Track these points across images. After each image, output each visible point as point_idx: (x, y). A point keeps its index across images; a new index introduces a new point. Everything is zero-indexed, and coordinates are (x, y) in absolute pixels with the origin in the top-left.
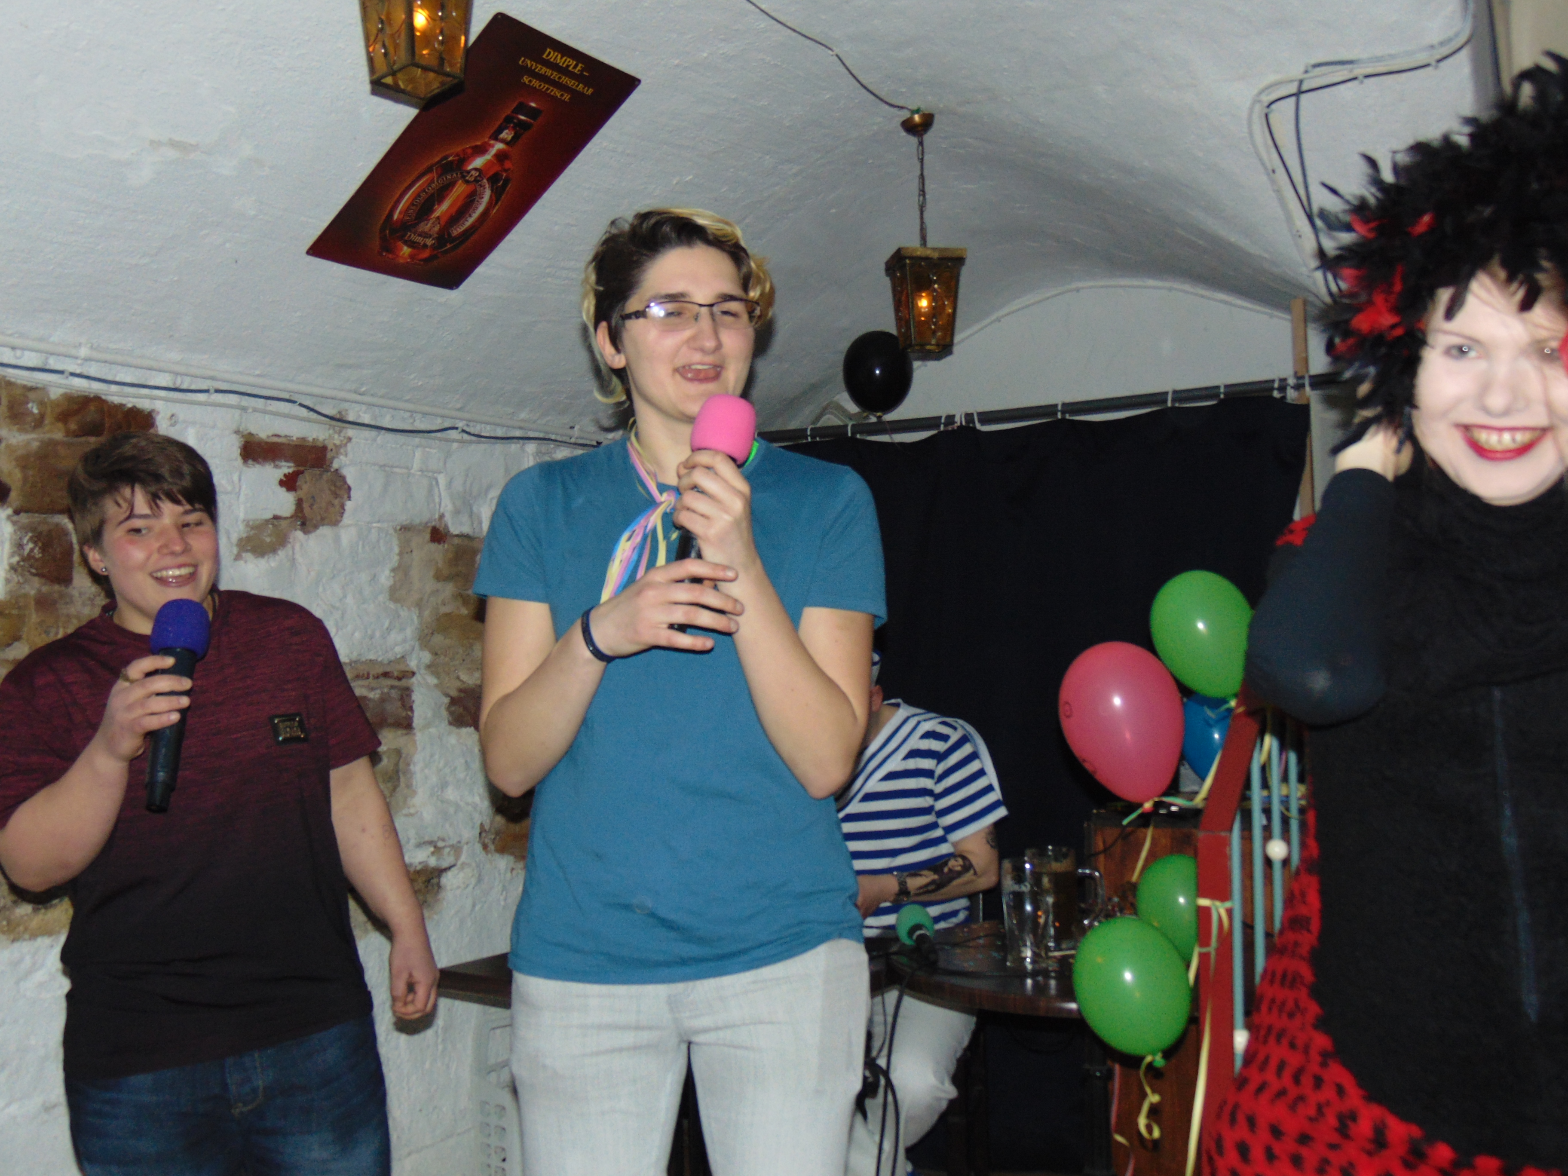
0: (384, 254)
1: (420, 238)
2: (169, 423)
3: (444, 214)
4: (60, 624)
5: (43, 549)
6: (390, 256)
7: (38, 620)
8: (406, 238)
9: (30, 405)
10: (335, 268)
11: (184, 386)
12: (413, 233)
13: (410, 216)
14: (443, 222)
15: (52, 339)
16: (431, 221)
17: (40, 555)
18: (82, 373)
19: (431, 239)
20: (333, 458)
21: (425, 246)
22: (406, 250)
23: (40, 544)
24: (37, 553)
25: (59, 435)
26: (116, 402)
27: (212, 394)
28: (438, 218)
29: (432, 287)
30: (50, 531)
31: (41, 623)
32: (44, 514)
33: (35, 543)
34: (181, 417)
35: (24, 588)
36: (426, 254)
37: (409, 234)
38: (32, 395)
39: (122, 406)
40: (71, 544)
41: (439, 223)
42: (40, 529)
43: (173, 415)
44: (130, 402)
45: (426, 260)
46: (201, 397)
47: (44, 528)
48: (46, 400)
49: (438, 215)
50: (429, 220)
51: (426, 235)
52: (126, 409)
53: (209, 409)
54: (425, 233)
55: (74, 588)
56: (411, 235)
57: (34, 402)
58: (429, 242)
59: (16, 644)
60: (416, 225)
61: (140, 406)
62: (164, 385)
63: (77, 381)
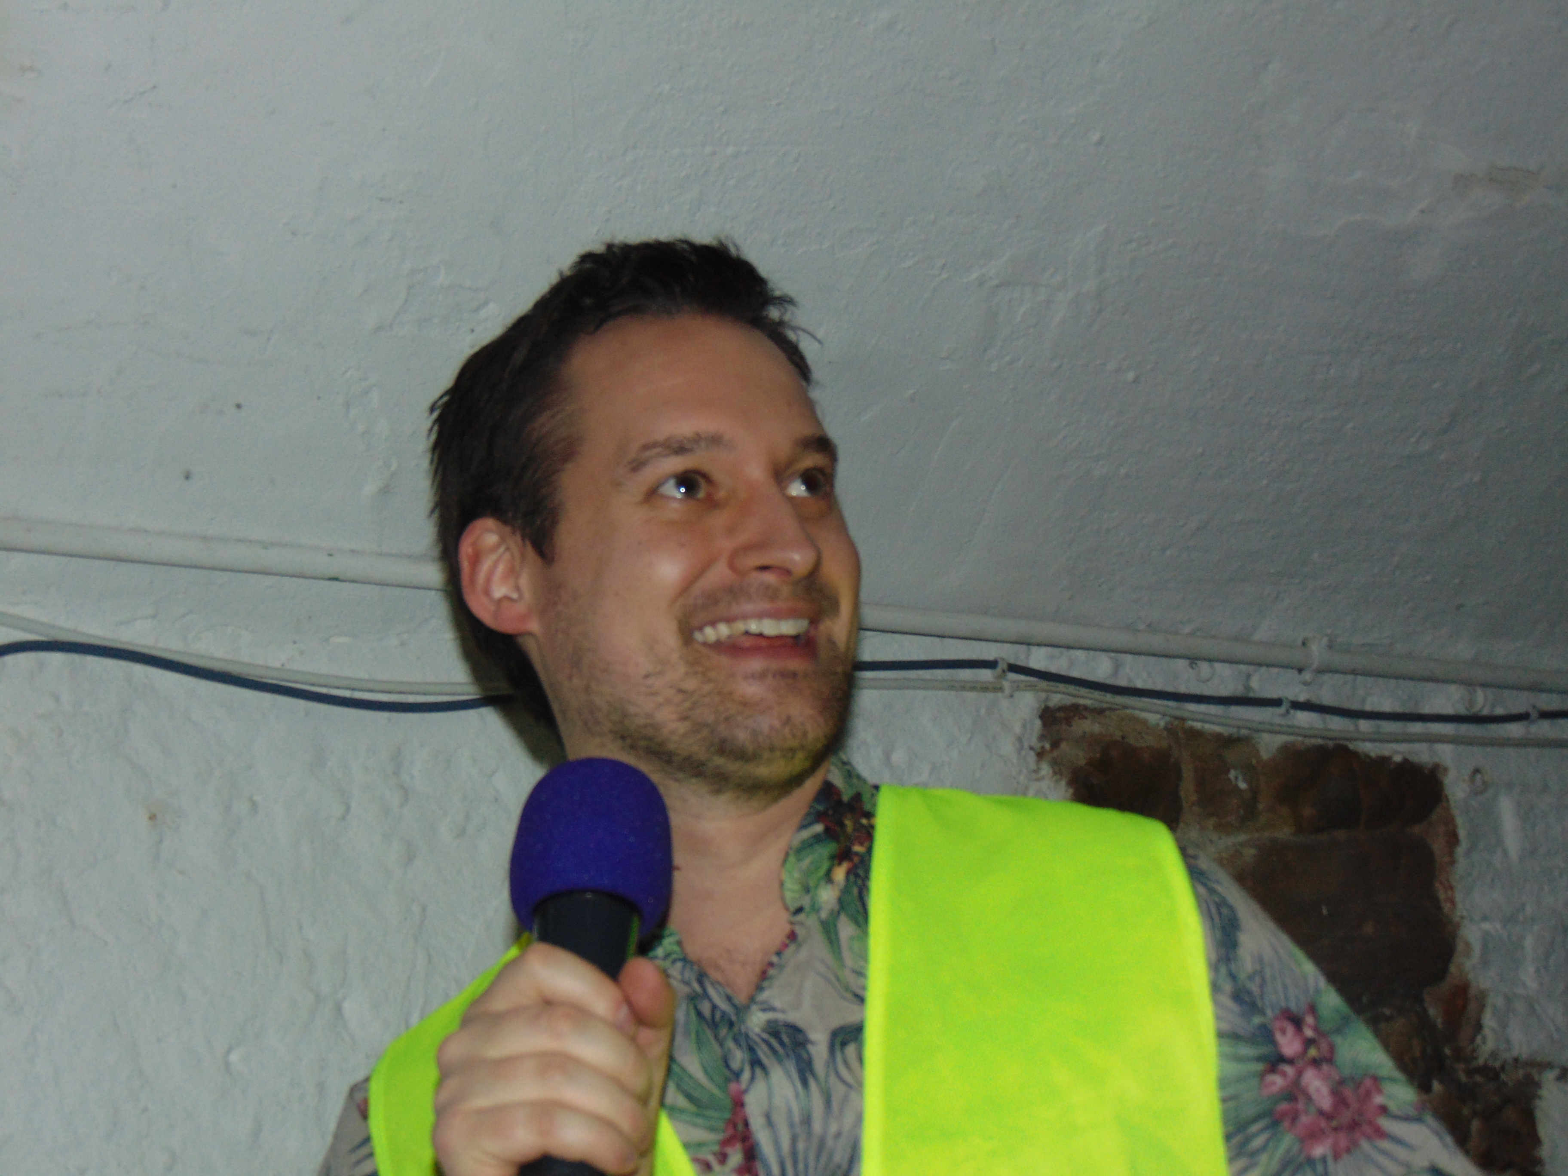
2: (1469, 791)
9: (1232, 774)
11: (1489, 711)
15: (1256, 637)
18: (1308, 701)
25: (1284, 833)
26: (1373, 754)
27: (1534, 722)
34: (1492, 775)
38: (1230, 756)
39: (1384, 760)
43: (1477, 771)
44: (1397, 752)
46: (1515, 730)
48: (1254, 761)
52: (1393, 767)
53: (1533, 752)
57: (1235, 768)
61: (1414, 759)
62: (1449, 710)
63: (1303, 718)
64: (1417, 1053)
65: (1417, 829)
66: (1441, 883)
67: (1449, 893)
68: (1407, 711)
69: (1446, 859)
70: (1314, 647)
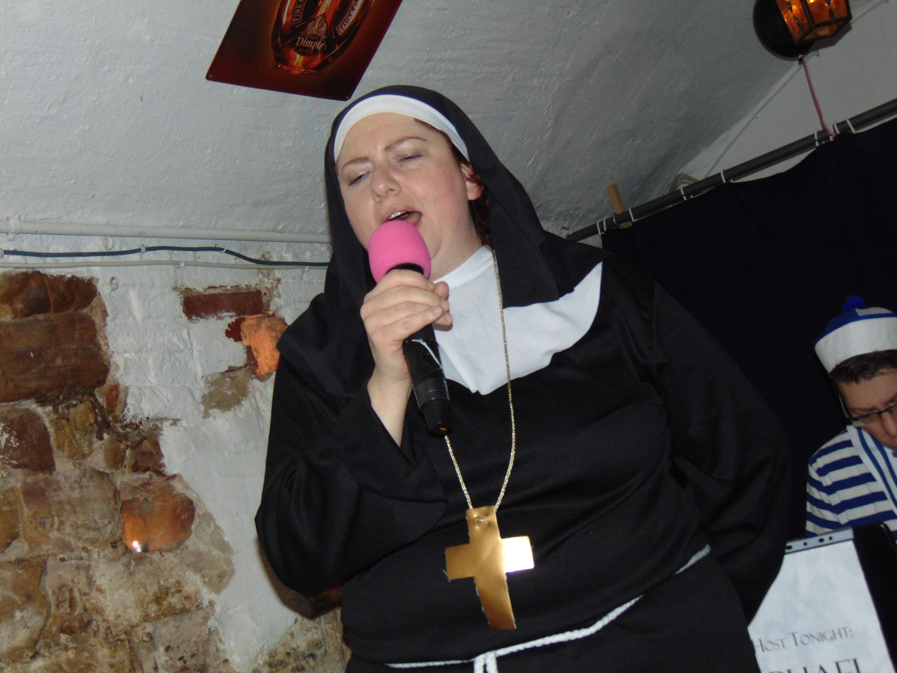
0: (279, 66)
1: (310, 42)
2: (110, 289)
3: (328, 9)
4: (54, 513)
5: (19, 437)
6: (285, 68)
7: (31, 513)
8: (297, 44)
10: (235, 92)
11: (117, 249)
12: (303, 37)
13: (297, 17)
14: (329, 19)
16: (318, 21)
17: (18, 444)
18: (15, 250)
19: (320, 42)
20: (269, 301)
21: (316, 50)
22: (299, 59)
23: (15, 433)
24: (14, 443)
25: (7, 318)
26: (55, 275)
27: (143, 253)
28: (324, 15)
29: (327, 100)
30: (21, 418)
31: (34, 515)
32: (12, 401)
33: (10, 432)
34: (120, 280)
35: (10, 483)
36: (318, 61)
37: (299, 38)
39: (61, 277)
40: (45, 428)
41: (325, 22)
42: (10, 418)
43: (113, 279)
44: (69, 273)
45: (318, 68)
46: (134, 257)
47: (14, 416)
49: (323, 12)
50: (316, 19)
51: (315, 38)
52: (67, 280)
53: (145, 268)
54: (315, 36)
55: (58, 473)
56: (301, 40)
58: (319, 45)
59: (15, 543)
60: (303, 28)
61: (79, 275)
62: (97, 250)
63: (13, 258)
64: (92, 421)
65: (85, 311)
66: (101, 336)
67: (106, 341)
68: (74, 252)
69: (102, 324)
70: (12, 221)
